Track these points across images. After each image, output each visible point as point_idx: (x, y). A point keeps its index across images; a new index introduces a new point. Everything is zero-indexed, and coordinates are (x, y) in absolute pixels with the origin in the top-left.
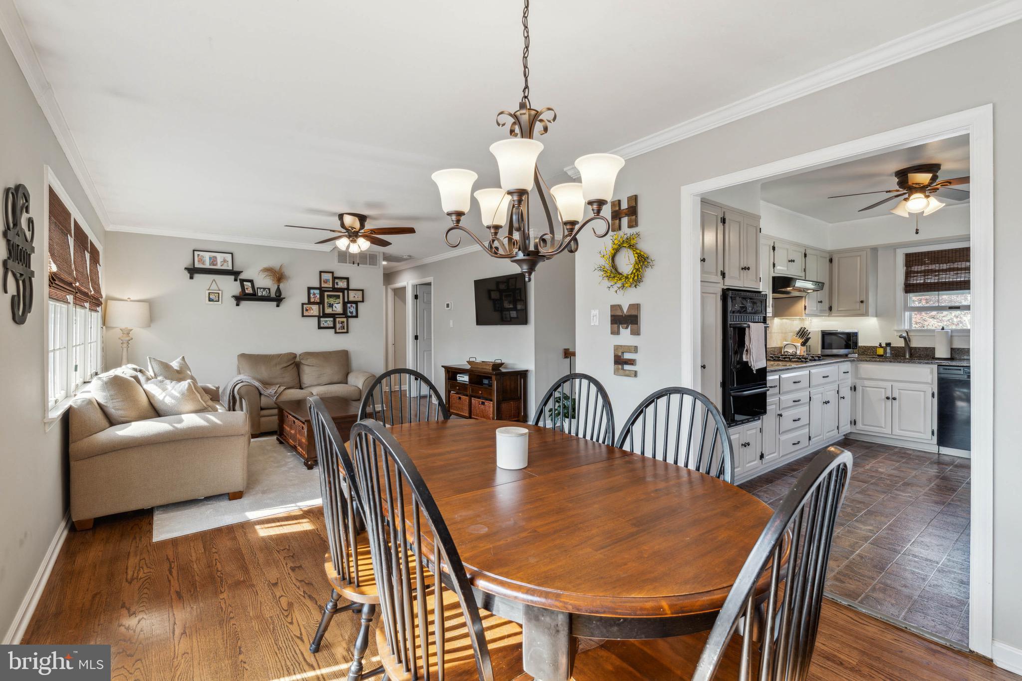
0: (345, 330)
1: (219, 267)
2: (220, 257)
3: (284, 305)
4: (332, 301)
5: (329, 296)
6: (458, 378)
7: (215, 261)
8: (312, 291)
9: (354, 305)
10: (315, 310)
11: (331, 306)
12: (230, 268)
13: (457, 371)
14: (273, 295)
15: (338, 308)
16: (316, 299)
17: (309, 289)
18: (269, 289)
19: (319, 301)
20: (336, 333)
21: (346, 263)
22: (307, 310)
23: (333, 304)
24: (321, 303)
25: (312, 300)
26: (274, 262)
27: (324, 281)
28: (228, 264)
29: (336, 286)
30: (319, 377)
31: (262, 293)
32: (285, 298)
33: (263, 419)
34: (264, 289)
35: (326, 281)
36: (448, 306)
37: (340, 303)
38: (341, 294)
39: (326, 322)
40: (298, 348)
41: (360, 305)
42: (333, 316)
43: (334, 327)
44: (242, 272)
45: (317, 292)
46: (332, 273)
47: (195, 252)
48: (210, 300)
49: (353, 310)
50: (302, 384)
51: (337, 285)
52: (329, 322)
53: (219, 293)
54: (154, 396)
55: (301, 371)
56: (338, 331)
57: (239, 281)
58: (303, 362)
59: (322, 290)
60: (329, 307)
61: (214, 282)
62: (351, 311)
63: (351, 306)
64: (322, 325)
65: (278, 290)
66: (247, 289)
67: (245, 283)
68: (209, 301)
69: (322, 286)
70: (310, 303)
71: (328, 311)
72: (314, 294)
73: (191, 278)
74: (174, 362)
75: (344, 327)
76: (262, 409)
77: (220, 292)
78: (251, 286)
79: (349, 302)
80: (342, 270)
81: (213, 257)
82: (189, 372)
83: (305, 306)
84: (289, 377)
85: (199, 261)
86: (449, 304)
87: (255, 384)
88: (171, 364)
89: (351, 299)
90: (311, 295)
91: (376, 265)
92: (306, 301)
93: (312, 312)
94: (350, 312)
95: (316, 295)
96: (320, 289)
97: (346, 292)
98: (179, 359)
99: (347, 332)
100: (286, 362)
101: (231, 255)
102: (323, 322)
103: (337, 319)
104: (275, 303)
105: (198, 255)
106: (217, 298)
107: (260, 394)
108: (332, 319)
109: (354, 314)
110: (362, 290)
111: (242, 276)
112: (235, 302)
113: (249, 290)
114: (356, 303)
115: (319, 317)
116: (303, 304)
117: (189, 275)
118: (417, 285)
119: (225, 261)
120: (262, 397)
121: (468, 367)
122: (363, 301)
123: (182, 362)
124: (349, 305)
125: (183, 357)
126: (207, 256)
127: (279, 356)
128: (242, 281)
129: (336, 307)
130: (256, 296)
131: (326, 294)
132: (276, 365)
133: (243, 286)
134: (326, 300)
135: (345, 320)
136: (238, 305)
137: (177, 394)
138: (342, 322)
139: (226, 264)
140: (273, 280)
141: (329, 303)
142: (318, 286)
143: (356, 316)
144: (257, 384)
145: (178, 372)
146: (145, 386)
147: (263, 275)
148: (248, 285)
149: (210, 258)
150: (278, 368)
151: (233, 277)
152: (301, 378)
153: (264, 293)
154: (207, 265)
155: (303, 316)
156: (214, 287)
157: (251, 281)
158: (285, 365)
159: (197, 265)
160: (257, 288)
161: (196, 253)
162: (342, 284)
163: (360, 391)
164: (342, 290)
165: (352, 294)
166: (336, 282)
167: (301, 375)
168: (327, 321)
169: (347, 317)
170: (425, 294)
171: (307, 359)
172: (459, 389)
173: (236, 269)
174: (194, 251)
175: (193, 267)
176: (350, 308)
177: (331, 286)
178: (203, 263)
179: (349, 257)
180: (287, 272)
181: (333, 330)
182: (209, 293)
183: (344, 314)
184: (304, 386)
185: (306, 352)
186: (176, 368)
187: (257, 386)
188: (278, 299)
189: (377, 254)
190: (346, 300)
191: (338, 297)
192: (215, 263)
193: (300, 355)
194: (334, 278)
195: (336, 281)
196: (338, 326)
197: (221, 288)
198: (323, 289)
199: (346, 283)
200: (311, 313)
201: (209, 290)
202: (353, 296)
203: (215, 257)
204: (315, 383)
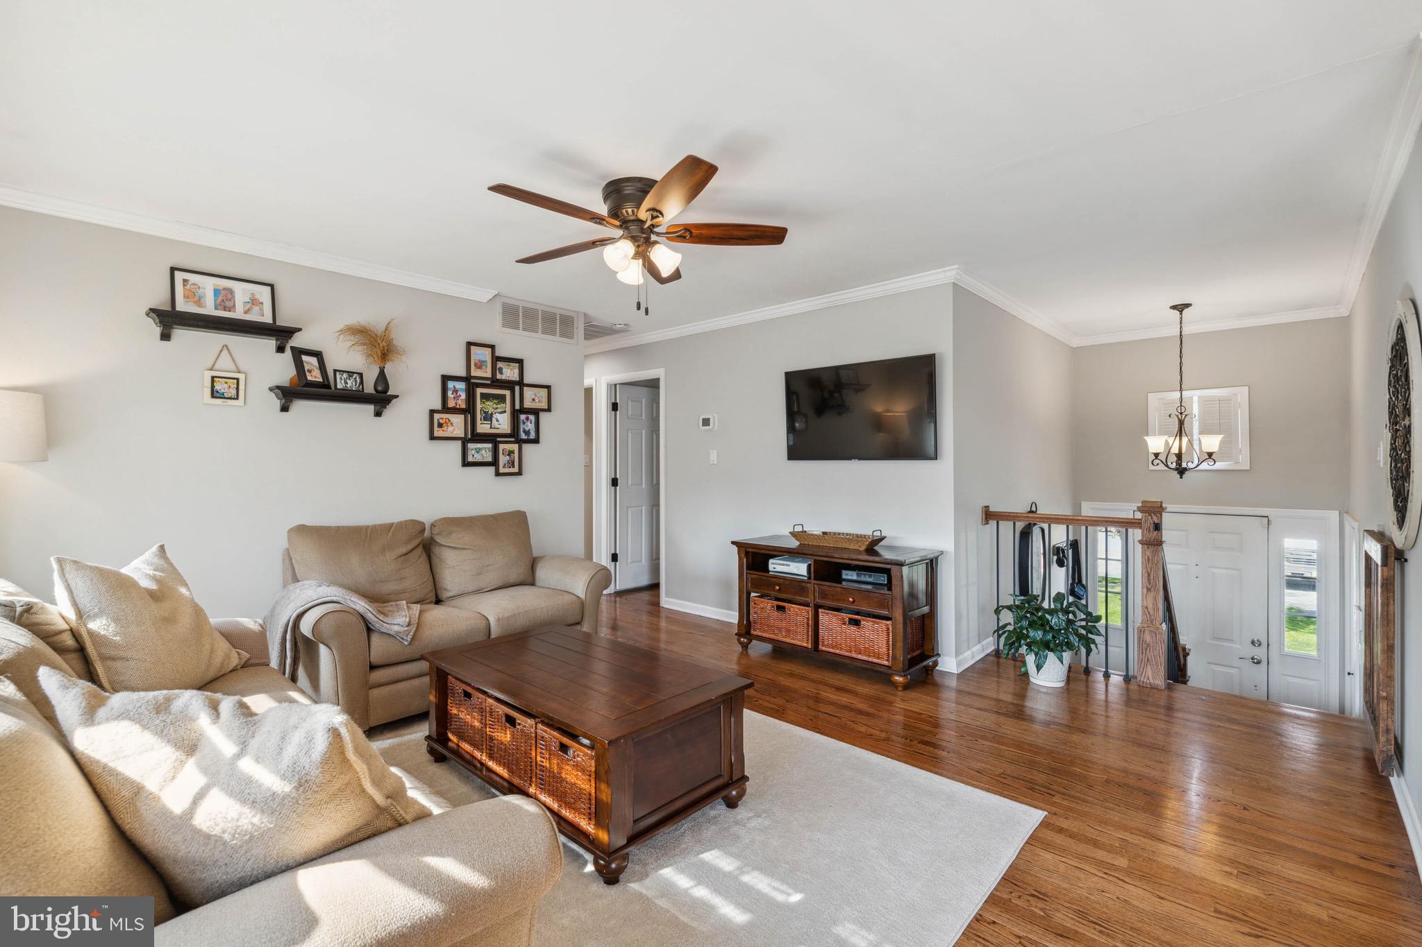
0: (516, 470)
1: (238, 314)
2: (242, 292)
3: (390, 412)
4: (490, 406)
5: (485, 397)
6: (771, 567)
7: (230, 300)
8: (451, 384)
9: (532, 417)
10: (457, 425)
11: (488, 417)
12: (268, 319)
13: (767, 552)
14: (369, 388)
15: (502, 423)
16: (459, 402)
17: (445, 379)
18: (361, 375)
19: (463, 406)
20: (498, 474)
21: (518, 328)
22: (440, 425)
23: (492, 414)
24: (469, 410)
25: (451, 404)
26: (373, 315)
27: (475, 365)
28: (261, 310)
29: (499, 376)
30: (479, 574)
31: (346, 383)
32: (397, 397)
33: (375, 693)
34: (350, 374)
35: (480, 365)
36: (706, 422)
37: (505, 412)
38: (507, 393)
39: (478, 451)
40: (427, 511)
41: (543, 416)
42: (493, 439)
43: (494, 463)
44: (299, 330)
45: (461, 386)
46: (492, 347)
47: (177, 273)
48: (214, 394)
49: (530, 426)
50: (439, 592)
51: (501, 373)
52: (483, 452)
53: (238, 380)
54: (138, 789)
55: (435, 560)
56: (502, 470)
57: (288, 352)
58: (439, 539)
59: (471, 384)
60: (485, 419)
61: (225, 351)
62: (527, 429)
63: (527, 419)
64: (470, 459)
65: (382, 377)
66: (310, 371)
67: (305, 358)
68: (213, 396)
69: (473, 373)
70: (445, 409)
71: (483, 428)
72: (455, 391)
73: (165, 336)
74: (137, 563)
75: (513, 462)
76: (373, 667)
77: (241, 377)
78: (317, 365)
79: (523, 411)
80: (512, 343)
81: (224, 289)
82: (183, 590)
83: (437, 416)
84: (414, 577)
85: (186, 297)
86: (708, 419)
87: (357, 607)
88: (124, 571)
89: (528, 404)
90: (450, 394)
91: (572, 338)
92: (438, 405)
93: (451, 429)
94: (525, 431)
95: (459, 393)
96: (467, 379)
97: (517, 388)
98: (151, 553)
99: (520, 473)
100: (407, 543)
101: (268, 289)
102: (473, 452)
103: (502, 447)
104: (371, 408)
105: (185, 281)
106: (233, 392)
107: (369, 630)
108: (490, 445)
109: (533, 436)
110: (548, 387)
111: (298, 341)
112: (277, 403)
113: (315, 376)
114: (536, 412)
115: (465, 442)
116: (432, 412)
117: (157, 330)
118: (615, 385)
119: (254, 301)
120: (375, 639)
121: (794, 544)
122: (549, 410)
123: (162, 562)
124: (523, 417)
125: (162, 547)
126: (208, 284)
127: (388, 528)
128: (298, 353)
129: (497, 420)
130: (328, 387)
131: (479, 391)
132: (383, 551)
133: (299, 365)
134: (479, 406)
135: (515, 447)
136: (285, 409)
137: (271, 781)
138: (511, 453)
139: (256, 309)
140: (369, 355)
141: (485, 412)
142: (463, 373)
143: (536, 441)
144: (361, 605)
145: (154, 596)
146: (86, 740)
147: (347, 342)
148: (310, 362)
149: (217, 292)
150: (391, 556)
151: (271, 343)
152: (437, 577)
153: (350, 383)
154: (209, 308)
155: (432, 438)
156: (225, 363)
157: (318, 355)
158: (404, 550)
159: (182, 306)
160: (335, 371)
161: (179, 276)
162: (510, 373)
163: (582, 604)
164: (509, 385)
165: (528, 392)
166: (498, 366)
167: (437, 570)
168: (480, 449)
169: (520, 442)
170: (630, 403)
171: (450, 533)
172: (779, 590)
173: (281, 322)
174: (173, 270)
175: (168, 308)
176: (524, 423)
177: (489, 375)
178: (199, 303)
179: (525, 316)
180: (399, 339)
181: (492, 469)
182: (213, 378)
183: (514, 435)
184: (444, 595)
185: (445, 519)
186: (145, 583)
187: (361, 610)
188: (381, 399)
189: (574, 315)
190: (517, 407)
191: (501, 399)
192: (229, 304)
193: (433, 525)
194: (496, 359)
195: (500, 364)
196: (503, 459)
197: (242, 368)
198: (472, 381)
199: (517, 371)
200: (449, 431)
201: (211, 370)
202: (532, 398)
203: (231, 291)
204: (471, 589)
